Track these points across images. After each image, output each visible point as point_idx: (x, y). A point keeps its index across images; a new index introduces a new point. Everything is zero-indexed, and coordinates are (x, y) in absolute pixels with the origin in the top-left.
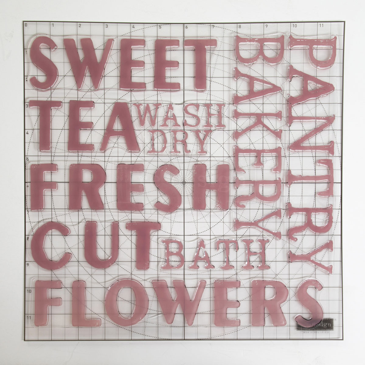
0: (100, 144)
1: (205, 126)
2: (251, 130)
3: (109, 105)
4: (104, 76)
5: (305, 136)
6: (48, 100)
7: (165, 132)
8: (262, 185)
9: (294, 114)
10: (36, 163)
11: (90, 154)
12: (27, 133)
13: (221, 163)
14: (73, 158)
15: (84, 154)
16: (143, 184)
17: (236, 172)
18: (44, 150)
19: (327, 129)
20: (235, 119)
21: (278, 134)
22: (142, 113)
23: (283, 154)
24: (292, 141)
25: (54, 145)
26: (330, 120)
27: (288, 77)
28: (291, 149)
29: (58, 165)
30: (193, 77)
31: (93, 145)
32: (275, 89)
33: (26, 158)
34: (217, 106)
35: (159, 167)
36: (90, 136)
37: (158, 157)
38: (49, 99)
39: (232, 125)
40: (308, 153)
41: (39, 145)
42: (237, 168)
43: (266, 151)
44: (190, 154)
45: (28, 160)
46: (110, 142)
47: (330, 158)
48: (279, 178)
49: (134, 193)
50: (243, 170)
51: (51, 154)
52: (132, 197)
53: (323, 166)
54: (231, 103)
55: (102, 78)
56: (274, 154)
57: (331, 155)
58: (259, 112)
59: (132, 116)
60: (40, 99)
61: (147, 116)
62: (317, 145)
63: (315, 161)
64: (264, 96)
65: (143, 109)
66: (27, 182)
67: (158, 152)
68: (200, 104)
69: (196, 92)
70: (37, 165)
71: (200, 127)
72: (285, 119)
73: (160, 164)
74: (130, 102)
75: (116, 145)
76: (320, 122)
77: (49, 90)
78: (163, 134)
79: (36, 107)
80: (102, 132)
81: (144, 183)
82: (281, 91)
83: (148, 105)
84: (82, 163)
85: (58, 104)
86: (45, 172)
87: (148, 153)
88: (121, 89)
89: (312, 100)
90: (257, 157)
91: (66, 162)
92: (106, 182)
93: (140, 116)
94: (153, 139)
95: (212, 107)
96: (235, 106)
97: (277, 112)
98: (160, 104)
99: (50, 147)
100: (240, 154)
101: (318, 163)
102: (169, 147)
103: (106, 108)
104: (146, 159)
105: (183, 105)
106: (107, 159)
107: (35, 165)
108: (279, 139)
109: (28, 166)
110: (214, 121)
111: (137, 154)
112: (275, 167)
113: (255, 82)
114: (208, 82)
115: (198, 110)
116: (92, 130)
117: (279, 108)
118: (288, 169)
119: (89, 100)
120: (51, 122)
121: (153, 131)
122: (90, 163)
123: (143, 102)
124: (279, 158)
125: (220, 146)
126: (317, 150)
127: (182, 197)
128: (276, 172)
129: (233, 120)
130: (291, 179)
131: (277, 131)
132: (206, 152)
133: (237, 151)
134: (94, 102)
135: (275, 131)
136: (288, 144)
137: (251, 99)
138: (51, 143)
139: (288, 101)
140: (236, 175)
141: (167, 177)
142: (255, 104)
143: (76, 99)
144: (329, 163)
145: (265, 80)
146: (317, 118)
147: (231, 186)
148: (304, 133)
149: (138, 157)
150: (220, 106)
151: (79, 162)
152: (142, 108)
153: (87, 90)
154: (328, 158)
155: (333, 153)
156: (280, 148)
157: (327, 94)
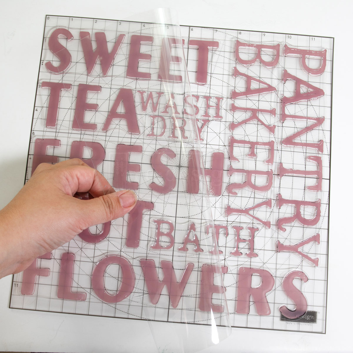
0: (103, 125)
1: (204, 116)
2: (246, 123)
3: (115, 90)
4: (113, 65)
5: (297, 133)
6: (59, 82)
7: (165, 118)
8: (254, 175)
9: (287, 112)
10: (41, 138)
11: (92, 133)
12: (37, 110)
13: (216, 151)
14: (77, 136)
15: (87, 132)
16: (140, 164)
17: (230, 160)
18: (50, 127)
19: (318, 128)
20: (232, 112)
21: (271, 129)
22: (145, 100)
23: (275, 148)
24: (284, 137)
25: (59, 122)
26: (320, 121)
27: (282, 80)
28: (284, 144)
29: (61, 141)
30: (195, 72)
31: (96, 125)
32: (270, 89)
33: (32, 133)
34: (216, 99)
35: (156, 150)
36: (94, 117)
37: (156, 140)
38: (61, 82)
39: (228, 117)
40: (299, 149)
41: (46, 121)
42: (231, 157)
43: (260, 144)
44: (187, 140)
45: (33, 134)
46: (112, 123)
47: (320, 156)
48: (271, 170)
49: (131, 173)
50: (237, 160)
51: (56, 130)
52: (128, 176)
53: (313, 162)
54: (229, 97)
55: (111, 66)
56: (267, 147)
57: (321, 153)
58: (254, 107)
59: (136, 101)
60: (52, 81)
61: (149, 102)
62: (308, 142)
63: (305, 157)
64: (260, 94)
65: (146, 97)
66: (30, 155)
67: (157, 136)
68: (200, 96)
69: (197, 85)
70: (41, 139)
71: (199, 116)
72: (279, 116)
73: (158, 147)
74: (134, 89)
75: (118, 127)
76: (311, 122)
77: (61, 73)
78: (163, 120)
79: (48, 87)
80: (106, 114)
81: (142, 163)
82: (275, 91)
83: (151, 93)
84: (83, 140)
85: (68, 86)
86: (48, 146)
87: (147, 136)
88: (128, 77)
89: (304, 102)
90: (251, 148)
91: (69, 139)
92: (105, 160)
93: (143, 102)
94: (153, 124)
95: (211, 100)
96: (233, 100)
97: (271, 109)
98: (163, 93)
99: (56, 124)
100: (235, 144)
101: (309, 159)
102: (168, 133)
103: (112, 92)
104: (145, 141)
105: (183, 95)
106: (108, 138)
107: (40, 139)
108: (272, 133)
109: (33, 140)
110: (212, 112)
111: (137, 137)
112: (268, 159)
113: (252, 81)
114: (209, 78)
115: (197, 101)
116: (96, 111)
117: (274, 106)
118: (279, 162)
119: (97, 84)
120: (60, 102)
121: (154, 117)
122: (91, 141)
123: (147, 90)
124: (271, 151)
125: (217, 135)
126: (307, 147)
127: (177, 180)
128: (269, 164)
129: (230, 112)
130: (282, 172)
131: (271, 126)
132: (203, 140)
133: (232, 142)
134: (101, 87)
135: (269, 126)
136: (281, 139)
137: (247, 96)
138: (58, 120)
139: (282, 100)
140: (231, 163)
141: (164, 160)
142: (251, 100)
143: (85, 83)
144: (318, 160)
145: (261, 80)
146: (308, 118)
147: (225, 173)
148: (296, 130)
149: (138, 139)
150: (219, 99)
151: (81, 140)
152: (145, 95)
153: (96, 76)
154: (317, 155)
155: (322, 151)
156: (273, 142)
157: (318, 98)
